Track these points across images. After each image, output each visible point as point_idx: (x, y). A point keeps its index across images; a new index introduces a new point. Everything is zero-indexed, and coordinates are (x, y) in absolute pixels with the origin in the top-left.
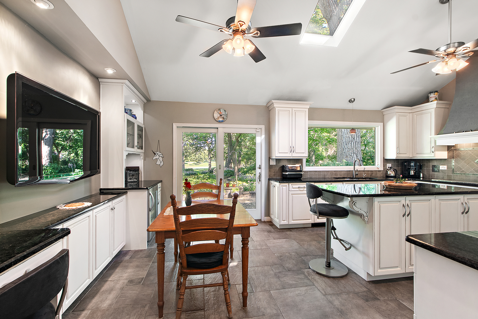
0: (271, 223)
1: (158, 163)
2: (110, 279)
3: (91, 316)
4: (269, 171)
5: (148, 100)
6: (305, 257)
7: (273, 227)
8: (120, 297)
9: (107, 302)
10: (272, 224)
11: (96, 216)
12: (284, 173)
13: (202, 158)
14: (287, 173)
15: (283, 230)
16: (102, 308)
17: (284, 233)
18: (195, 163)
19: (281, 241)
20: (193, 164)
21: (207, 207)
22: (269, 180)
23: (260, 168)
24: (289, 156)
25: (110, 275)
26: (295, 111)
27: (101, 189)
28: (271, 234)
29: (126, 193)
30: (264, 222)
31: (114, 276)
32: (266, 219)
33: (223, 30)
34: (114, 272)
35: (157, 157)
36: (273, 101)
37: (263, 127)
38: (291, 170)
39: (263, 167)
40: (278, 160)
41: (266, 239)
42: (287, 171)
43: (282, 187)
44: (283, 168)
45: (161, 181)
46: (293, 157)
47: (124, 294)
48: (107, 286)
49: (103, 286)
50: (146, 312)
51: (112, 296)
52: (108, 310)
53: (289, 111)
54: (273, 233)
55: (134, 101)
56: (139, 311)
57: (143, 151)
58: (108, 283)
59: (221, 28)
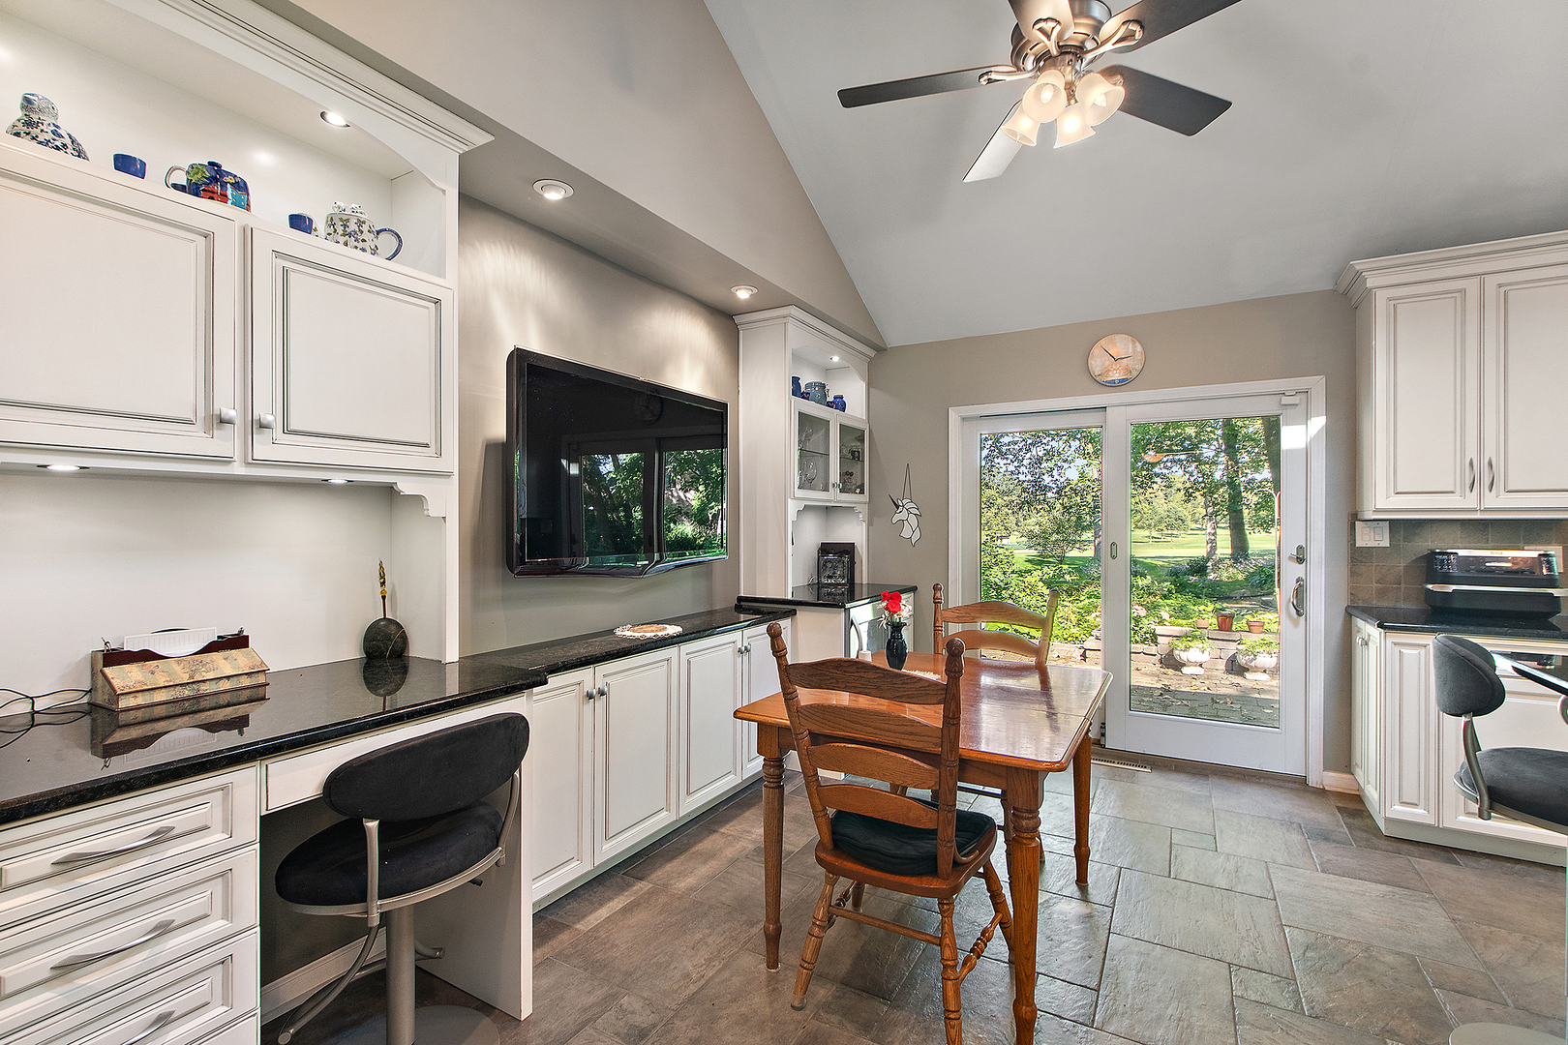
0: (1353, 805)
1: (906, 533)
2: (723, 830)
3: (646, 897)
4: (1353, 573)
5: (880, 349)
6: (1458, 996)
7: (1357, 822)
8: (718, 880)
9: (689, 880)
10: (1358, 806)
11: (689, 662)
12: (1430, 586)
13: (1183, 518)
14: (1452, 588)
15: (1405, 847)
16: (675, 889)
17: (1401, 861)
18: (1155, 534)
19: (1353, 888)
20: (1147, 539)
21: (857, 672)
22: (1349, 614)
23: (1300, 560)
24: (1464, 503)
25: (729, 821)
26: (1503, 290)
27: (740, 599)
28: (1323, 845)
29: (793, 613)
30: (1322, 792)
31: (734, 826)
32: (1333, 780)
33: (993, 76)
34: (737, 816)
35: (904, 515)
36: (1359, 265)
37: (1317, 384)
38: (1481, 571)
39: (1317, 552)
40: (1403, 528)
41: (1280, 860)
42: (1447, 579)
43: (1397, 649)
44: (1432, 566)
45: (914, 589)
46: (1487, 510)
47: (729, 876)
48: (706, 844)
49: (701, 841)
50: (749, 940)
51: (704, 870)
52: (681, 898)
53: (1463, 291)
54: (1334, 845)
55: (836, 359)
56: (735, 929)
57: (865, 498)
58: (714, 837)
59: (985, 70)
